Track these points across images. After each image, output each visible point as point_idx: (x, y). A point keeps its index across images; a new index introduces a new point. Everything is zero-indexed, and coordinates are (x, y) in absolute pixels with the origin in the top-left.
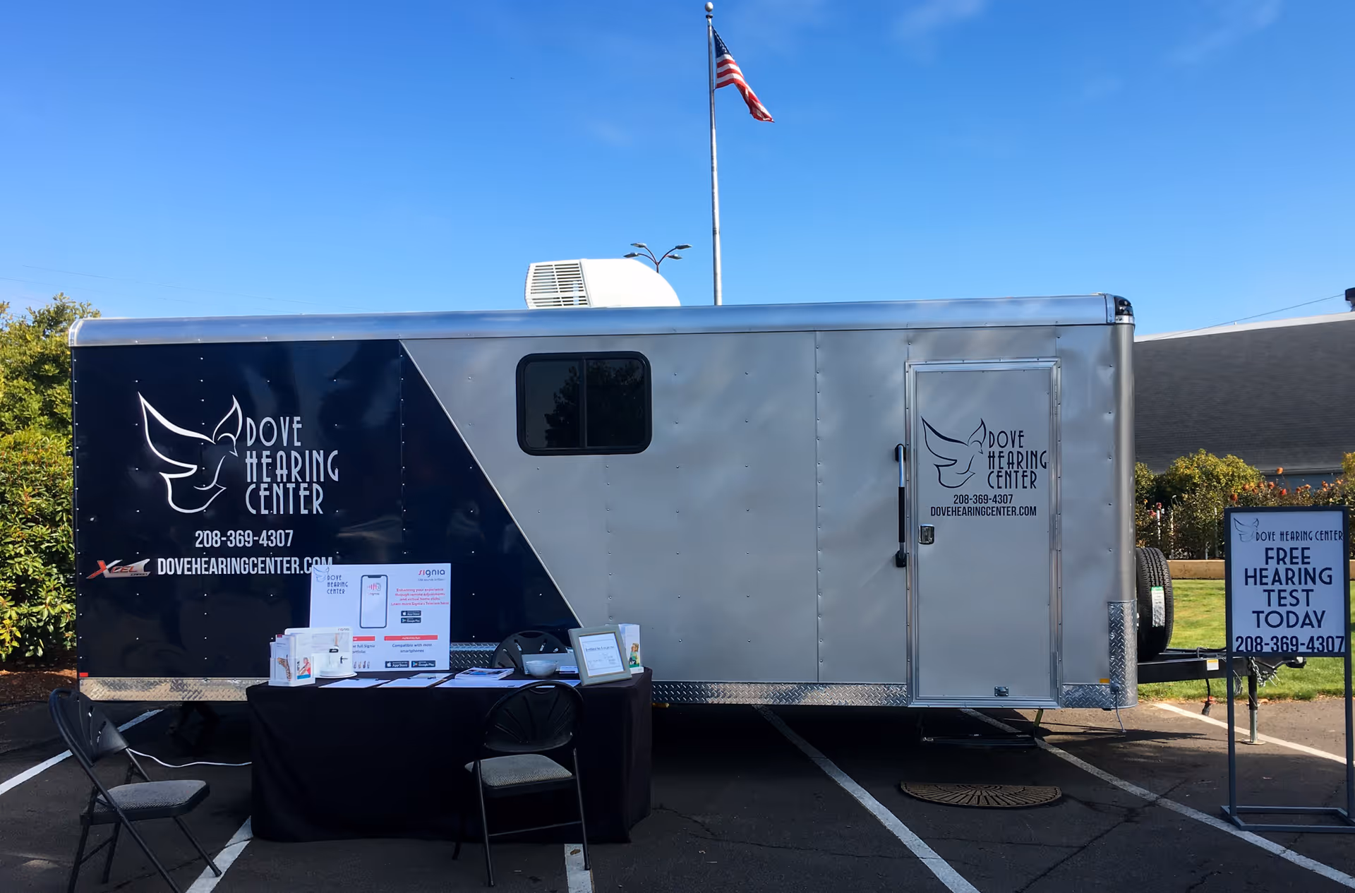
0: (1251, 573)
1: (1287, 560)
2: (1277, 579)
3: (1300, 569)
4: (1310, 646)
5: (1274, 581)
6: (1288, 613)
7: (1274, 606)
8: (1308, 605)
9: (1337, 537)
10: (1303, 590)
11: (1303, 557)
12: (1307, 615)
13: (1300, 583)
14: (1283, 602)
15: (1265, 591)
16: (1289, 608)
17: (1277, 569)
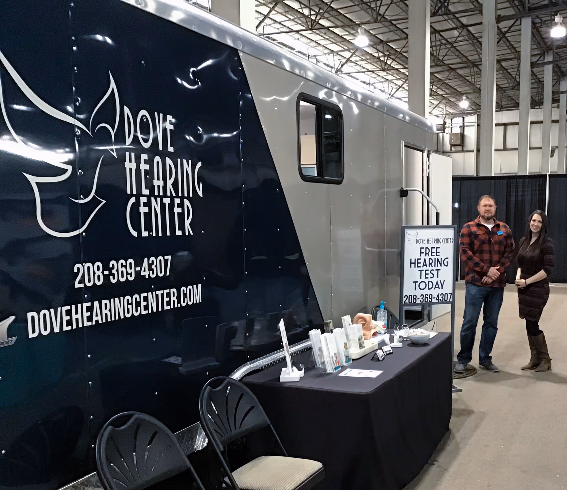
0: (413, 261)
1: (430, 254)
2: (425, 264)
3: (435, 259)
4: (438, 299)
5: (424, 265)
6: (429, 282)
7: (423, 279)
8: (438, 277)
9: (451, 242)
10: (436, 270)
11: (437, 252)
12: (437, 283)
13: (435, 266)
14: (427, 276)
15: (419, 270)
16: (430, 279)
17: (425, 259)
